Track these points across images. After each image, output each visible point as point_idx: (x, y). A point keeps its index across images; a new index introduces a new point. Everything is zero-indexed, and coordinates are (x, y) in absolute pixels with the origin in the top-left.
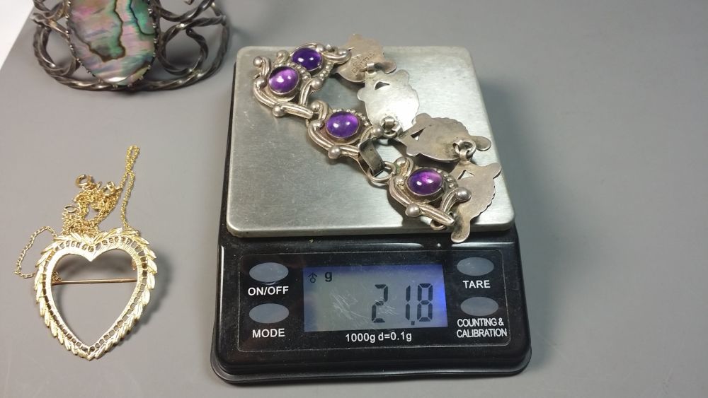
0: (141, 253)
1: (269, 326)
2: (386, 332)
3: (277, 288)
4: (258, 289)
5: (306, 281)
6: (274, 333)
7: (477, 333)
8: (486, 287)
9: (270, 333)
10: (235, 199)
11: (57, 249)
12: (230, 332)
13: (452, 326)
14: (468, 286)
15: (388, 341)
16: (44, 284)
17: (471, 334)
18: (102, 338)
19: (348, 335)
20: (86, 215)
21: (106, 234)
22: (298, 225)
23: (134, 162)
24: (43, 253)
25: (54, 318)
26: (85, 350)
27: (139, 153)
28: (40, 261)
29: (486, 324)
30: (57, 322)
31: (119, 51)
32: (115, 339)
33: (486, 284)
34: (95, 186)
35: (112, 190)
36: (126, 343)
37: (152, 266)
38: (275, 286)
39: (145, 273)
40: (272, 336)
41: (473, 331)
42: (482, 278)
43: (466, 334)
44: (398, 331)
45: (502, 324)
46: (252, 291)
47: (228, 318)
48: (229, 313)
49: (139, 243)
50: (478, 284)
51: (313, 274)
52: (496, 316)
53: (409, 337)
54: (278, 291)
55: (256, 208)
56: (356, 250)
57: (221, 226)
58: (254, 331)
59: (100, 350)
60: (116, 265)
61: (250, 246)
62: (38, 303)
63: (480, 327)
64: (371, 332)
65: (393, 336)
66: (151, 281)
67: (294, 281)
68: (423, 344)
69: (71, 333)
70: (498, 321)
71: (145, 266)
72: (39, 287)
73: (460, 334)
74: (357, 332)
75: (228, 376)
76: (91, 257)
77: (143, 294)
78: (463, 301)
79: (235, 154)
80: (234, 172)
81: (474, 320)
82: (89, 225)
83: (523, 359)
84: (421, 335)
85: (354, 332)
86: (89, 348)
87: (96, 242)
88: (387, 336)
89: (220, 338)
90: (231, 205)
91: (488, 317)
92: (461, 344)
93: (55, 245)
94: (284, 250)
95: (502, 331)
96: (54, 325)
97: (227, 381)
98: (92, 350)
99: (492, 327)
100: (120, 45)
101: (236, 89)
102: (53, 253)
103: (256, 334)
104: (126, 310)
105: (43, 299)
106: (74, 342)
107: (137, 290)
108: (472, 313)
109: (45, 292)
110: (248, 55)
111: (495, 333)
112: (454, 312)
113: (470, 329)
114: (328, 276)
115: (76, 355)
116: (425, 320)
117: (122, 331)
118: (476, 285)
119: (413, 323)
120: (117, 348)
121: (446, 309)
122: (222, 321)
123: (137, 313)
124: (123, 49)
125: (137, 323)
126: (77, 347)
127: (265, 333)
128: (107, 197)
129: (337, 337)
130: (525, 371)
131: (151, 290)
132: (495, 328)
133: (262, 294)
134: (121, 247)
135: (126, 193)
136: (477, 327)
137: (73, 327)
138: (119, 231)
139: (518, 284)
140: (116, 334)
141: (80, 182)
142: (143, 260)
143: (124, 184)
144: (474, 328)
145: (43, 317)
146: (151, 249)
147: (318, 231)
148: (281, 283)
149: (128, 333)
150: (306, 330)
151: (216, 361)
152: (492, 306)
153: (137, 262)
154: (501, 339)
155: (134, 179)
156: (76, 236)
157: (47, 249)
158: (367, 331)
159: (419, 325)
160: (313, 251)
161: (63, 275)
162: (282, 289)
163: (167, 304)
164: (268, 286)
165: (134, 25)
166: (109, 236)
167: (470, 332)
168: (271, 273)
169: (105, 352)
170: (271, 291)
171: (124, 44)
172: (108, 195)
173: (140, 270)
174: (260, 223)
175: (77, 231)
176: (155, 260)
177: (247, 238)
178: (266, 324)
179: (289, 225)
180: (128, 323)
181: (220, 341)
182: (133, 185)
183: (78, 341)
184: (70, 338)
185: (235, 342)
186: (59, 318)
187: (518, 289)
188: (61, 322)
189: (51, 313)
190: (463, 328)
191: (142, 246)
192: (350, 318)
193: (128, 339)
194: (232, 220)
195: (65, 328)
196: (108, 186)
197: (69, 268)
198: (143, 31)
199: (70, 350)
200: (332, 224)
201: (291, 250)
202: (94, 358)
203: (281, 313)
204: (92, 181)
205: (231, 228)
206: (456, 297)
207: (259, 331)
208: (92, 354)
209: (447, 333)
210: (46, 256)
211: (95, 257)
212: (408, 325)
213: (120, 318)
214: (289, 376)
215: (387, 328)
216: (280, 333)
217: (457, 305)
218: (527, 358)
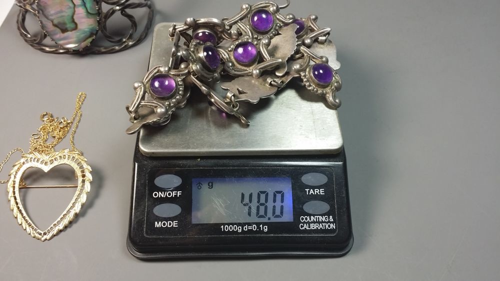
0: (81, 167)
1: (167, 219)
2: (249, 224)
3: (174, 192)
4: (160, 193)
5: (194, 188)
6: (170, 224)
7: (314, 227)
8: (321, 194)
9: (168, 224)
10: (146, 130)
11: (24, 163)
12: (140, 223)
13: (297, 221)
14: (309, 193)
15: (250, 231)
16: (14, 187)
17: (309, 227)
18: (52, 226)
19: (222, 227)
20: (46, 140)
21: (57, 153)
22: (189, 148)
23: (82, 104)
24: (14, 166)
25: (20, 211)
26: (40, 234)
27: (85, 98)
28: (12, 172)
29: (320, 220)
30: (22, 214)
31: (73, 26)
32: (61, 227)
33: (321, 192)
34: (53, 120)
35: (65, 123)
36: (69, 230)
37: (89, 177)
38: (172, 191)
39: (83, 181)
40: (168, 226)
41: (311, 225)
42: (319, 187)
43: (306, 227)
44: (258, 224)
45: (332, 220)
46: (156, 195)
47: (138, 213)
48: (139, 210)
49: (80, 160)
50: (316, 192)
51: (200, 183)
52: (328, 214)
53: (265, 228)
54: (174, 194)
55: (161, 136)
56: (230, 166)
57: (136, 148)
58: (156, 223)
59: (51, 235)
60: (64, 175)
61: (155, 163)
62: (9, 201)
63: (316, 222)
64: (239, 224)
65: (254, 228)
66: (88, 187)
67: (185, 187)
68: (275, 234)
69: (31, 222)
70: (329, 218)
71: (84, 176)
72: (11, 190)
73: (302, 227)
74: (229, 224)
75: (138, 254)
76: (46, 169)
77: (82, 196)
78: (305, 203)
81: (312, 217)
82: (47, 147)
83: (348, 245)
84: (273, 227)
85: (227, 224)
86: (42, 233)
87: (50, 159)
88: (250, 228)
89: (132, 227)
90: (143, 133)
91: (322, 215)
92: (302, 234)
93: (22, 160)
94: (179, 166)
95: (332, 225)
96: (19, 216)
97: (137, 258)
98: (45, 234)
99: (325, 222)
100: (73, 21)
102: (21, 166)
103: (158, 225)
104: (69, 207)
105: (13, 198)
106: (33, 229)
107: (77, 193)
108: (311, 212)
109: (14, 193)
110: (162, 29)
111: (327, 226)
112: (299, 212)
113: (309, 223)
114: (210, 184)
115: (34, 237)
116: (277, 216)
117: (66, 221)
118: (314, 192)
119: (269, 219)
120: (63, 233)
121: (292, 209)
122: (134, 215)
123: (77, 209)
124: (76, 24)
125: (77, 216)
126: (34, 232)
127: (164, 224)
128: (61, 128)
129: (215, 228)
130: (350, 253)
131: (88, 193)
132: (327, 223)
133: (163, 196)
134: (67, 163)
135: (75, 125)
136: (314, 222)
137: (32, 218)
138: (66, 151)
139: (344, 192)
140: (61, 224)
141: (43, 118)
142: (83, 172)
143: (74, 119)
144: (312, 222)
145: (13, 210)
146: (88, 164)
147: (203, 153)
148: (177, 189)
149: (71, 223)
150: (193, 222)
151: (131, 245)
152: (326, 207)
153: (79, 173)
154: (332, 231)
155: (81, 115)
156: (37, 155)
157: (17, 163)
158: (236, 224)
159: (273, 220)
160: (200, 166)
161: (28, 182)
162: (177, 193)
163: (99, 203)
164: (167, 191)
165: (83, 7)
166: (60, 155)
167: (309, 225)
168: (169, 182)
169: (54, 236)
170: (169, 194)
171: (76, 21)
172: (62, 126)
173: (80, 179)
174: (162, 147)
175: (39, 151)
176: (91, 172)
177: (153, 157)
178: (165, 218)
179: (183, 148)
180: (71, 216)
181: (132, 229)
182: (80, 120)
183: (35, 227)
184: (30, 225)
185: (143, 230)
186: (23, 212)
187: (344, 195)
188: (25, 214)
189: (18, 208)
190: (304, 223)
191: (83, 162)
192: (224, 214)
193: (70, 227)
194: (142, 144)
195: (27, 218)
196: (62, 121)
197: (32, 177)
198: (89, 11)
199: (30, 234)
200: (214, 148)
201: (184, 166)
202: (46, 239)
203: (175, 210)
204: (52, 116)
205: (142, 150)
206: (300, 200)
207: (160, 222)
208: (45, 237)
209: (292, 227)
210: (16, 168)
211: (49, 169)
212: (265, 220)
213: (65, 212)
214: (180, 255)
215: (251, 222)
216: (174, 224)
217: (301, 206)
218: (350, 245)
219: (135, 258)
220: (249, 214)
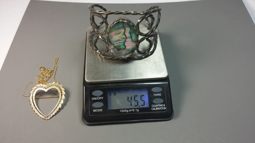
0: (60, 89)
1: (98, 108)
2: (131, 109)
4: (95, 98)
5: (108, 95)
6: (99, 110)
7: (157, 109)
8: (160, 95)
9: (98, 110)
10: (87, 73)
11: (36, 89)
12: (87, 110)
13: (150, 107)
14: (155, 95)
15: (132, 112)
16: (33, 99)
17: (156, 109)
18: (50, 113)
19: (120, 110)
20: (43, 78)
21: (50, 84)
22: (105, 79)
23: (57, 62)
24: (32, 90)
25: (36, 108)
26: (45, 117)
27: (58, 59)
28: (31, 92)
29: (160, 106)
30: (37, 110)
32: (54, 114)
34: (45, 70)
35: (50, 71)
36: (57, 115)
37: (64, 93)
38: (99, 97)
39: (62, 95)
41: (156, 108)
42: (159, 93)
43: (154, 109)
44: (135, 109)
45: (165, 106)
46: (93, 99)
48: (87, 105)
49: (60, 86)
51: (110, 93)
52: (163, 103)
53: (138, 110)
55: (94, 75)
56: (122, 86)
57: (84, 80)
58: (94, 110)
59: (50, 117)
60: (54, 93)
61: (92, 86)
62: (31, 104)
63: (158, 107)
64: (127, 109)
65: (133, 110)
66: (64, 97)
67: (105, 95)
68: (142, 112)
69: (41, 113)
70: (163, 105)
71: (62, 93)
72: (31, 100)
73: (153, 109)
74: (123, 109)
75: (87, 123)
76: (46, 90)
77: (61, 101)
78: (153, 100)
79: (87, 59)
80: (87, 65)
81: (157, 105)
82: (44, 81)
84: (141, 110)
85: (122, 109)
86: (46, 117)
87: (47, 86)
88: (132, 110)
90: (86, 74)
91: (160, 104)
92: (153, 112)
93: (35, 87)
94: (102, 87)
95: (164, 108)
96: (36, 110)
97: (87, 124)
98: (47, 117)
99: (162, 107)
101: (87, 40)
102: (35, 90)
103: (94, 111)
104: (57, 105)
105: (33, 103)
106: (42, 115)
107: (59, 100)
108: (156, 103)
109: (33, 101)
111: (163, 108)
112: (151, 103)
113: (155, 107)
114: (115, 94)
115: (43, 119)
116: (143, 105)
117: (56, 112)
118: (157, 95)
119: (139, 106)
120: (54, 116)
121: (148, 102)
123: (60, 106)
125: (60, 109)
126: (43, 116)
127: (97, 110)
128: (49, 73)
129: (118, 111)
130: (172, 119)
131: (64, 100)
132: (163, 107)
133: (96, 99)
134: (55, 88)
135: (55, 71)
136: (157, 107)
137: (41, 111)
138: (54, 83)
139: (169, 94)
140: (54, 112)
141: (41, 69)
142: (61, 91)
143: (54, 69)
144: (156, 107)
145: (33, 108)
146: (63, 88)
147: (111, 81)
148: (101, 96)
149: (58, 112)
150: (109, 109)
151: (83, 119)
152: (162, 101)
153: (59, 92)
154: (165, 110)
155: (57, 67)
156: (41, 85)
157: (33, 89)
158: (126, 109)
159: (141, 107)
160: (110, 87)
161: (38, 97)
162: (101, 98)
163: (69, 104)
164: (97, 97)
166: (51, 84)
167: (155, 108)
168: (98, 93)
169: (51, 118)
170: (98, 98)
172: (49, 72)
173: (60, 94)
174: (94, 79)
175: (41, 83)
176: (64, 91)
177: (91, 84)
179: (103, 79)
180: (58, 109)
181: (84, 113)
182: (57, 69)
183: (43, 115)
184: (41, 114)
185: (89, 113)
186: (38, 108)
187: (169, 96)
188: (38, 109)
189: (35, 107)
190: (153, 107)
191: (61, 87)
192: (121, 105)
193: (57, 114)
194: (86, 79)
195: (39, 111)
196: (49, 70)
197: (40, 94)
199: (41, 117)
200: (115, 79)
201: (104, 87)
202: (48, 119)
203: (101, 104)
204: (44, 68)
205: (86, 81)
206: (151, 98)
209: (149, 109)
210: (33, 91)
211: (47, 90)
212: (138, 107)
213: (55, 108)
214: (104, 122)
215: (132, 108)
216: (101, 110)
217: (152, 101)
218: (172, 116)
219: (85, 125)
220: (131, 105)
